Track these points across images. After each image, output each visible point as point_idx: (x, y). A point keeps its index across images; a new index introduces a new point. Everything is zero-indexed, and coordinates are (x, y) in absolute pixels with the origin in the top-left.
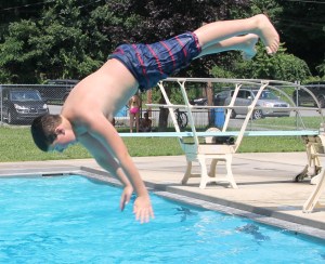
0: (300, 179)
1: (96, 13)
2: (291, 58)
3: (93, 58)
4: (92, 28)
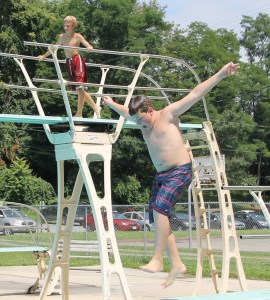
0: (32, 290)
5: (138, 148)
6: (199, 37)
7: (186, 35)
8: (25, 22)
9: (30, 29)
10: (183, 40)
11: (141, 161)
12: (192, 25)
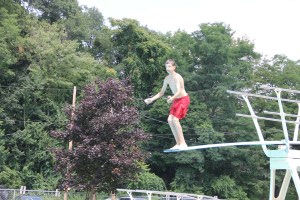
1: (16, 135)
2: (154, 176)
3: (11, 168)
4: (13, 145)
5: (234, 154)
6: (282, 66)
7: (271, 64)
8: (146, 50)
9: (149, 55)
10: (270, 68)
11: (235, 164)
12: (276, 56)
